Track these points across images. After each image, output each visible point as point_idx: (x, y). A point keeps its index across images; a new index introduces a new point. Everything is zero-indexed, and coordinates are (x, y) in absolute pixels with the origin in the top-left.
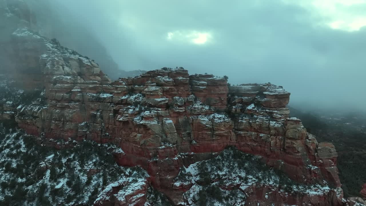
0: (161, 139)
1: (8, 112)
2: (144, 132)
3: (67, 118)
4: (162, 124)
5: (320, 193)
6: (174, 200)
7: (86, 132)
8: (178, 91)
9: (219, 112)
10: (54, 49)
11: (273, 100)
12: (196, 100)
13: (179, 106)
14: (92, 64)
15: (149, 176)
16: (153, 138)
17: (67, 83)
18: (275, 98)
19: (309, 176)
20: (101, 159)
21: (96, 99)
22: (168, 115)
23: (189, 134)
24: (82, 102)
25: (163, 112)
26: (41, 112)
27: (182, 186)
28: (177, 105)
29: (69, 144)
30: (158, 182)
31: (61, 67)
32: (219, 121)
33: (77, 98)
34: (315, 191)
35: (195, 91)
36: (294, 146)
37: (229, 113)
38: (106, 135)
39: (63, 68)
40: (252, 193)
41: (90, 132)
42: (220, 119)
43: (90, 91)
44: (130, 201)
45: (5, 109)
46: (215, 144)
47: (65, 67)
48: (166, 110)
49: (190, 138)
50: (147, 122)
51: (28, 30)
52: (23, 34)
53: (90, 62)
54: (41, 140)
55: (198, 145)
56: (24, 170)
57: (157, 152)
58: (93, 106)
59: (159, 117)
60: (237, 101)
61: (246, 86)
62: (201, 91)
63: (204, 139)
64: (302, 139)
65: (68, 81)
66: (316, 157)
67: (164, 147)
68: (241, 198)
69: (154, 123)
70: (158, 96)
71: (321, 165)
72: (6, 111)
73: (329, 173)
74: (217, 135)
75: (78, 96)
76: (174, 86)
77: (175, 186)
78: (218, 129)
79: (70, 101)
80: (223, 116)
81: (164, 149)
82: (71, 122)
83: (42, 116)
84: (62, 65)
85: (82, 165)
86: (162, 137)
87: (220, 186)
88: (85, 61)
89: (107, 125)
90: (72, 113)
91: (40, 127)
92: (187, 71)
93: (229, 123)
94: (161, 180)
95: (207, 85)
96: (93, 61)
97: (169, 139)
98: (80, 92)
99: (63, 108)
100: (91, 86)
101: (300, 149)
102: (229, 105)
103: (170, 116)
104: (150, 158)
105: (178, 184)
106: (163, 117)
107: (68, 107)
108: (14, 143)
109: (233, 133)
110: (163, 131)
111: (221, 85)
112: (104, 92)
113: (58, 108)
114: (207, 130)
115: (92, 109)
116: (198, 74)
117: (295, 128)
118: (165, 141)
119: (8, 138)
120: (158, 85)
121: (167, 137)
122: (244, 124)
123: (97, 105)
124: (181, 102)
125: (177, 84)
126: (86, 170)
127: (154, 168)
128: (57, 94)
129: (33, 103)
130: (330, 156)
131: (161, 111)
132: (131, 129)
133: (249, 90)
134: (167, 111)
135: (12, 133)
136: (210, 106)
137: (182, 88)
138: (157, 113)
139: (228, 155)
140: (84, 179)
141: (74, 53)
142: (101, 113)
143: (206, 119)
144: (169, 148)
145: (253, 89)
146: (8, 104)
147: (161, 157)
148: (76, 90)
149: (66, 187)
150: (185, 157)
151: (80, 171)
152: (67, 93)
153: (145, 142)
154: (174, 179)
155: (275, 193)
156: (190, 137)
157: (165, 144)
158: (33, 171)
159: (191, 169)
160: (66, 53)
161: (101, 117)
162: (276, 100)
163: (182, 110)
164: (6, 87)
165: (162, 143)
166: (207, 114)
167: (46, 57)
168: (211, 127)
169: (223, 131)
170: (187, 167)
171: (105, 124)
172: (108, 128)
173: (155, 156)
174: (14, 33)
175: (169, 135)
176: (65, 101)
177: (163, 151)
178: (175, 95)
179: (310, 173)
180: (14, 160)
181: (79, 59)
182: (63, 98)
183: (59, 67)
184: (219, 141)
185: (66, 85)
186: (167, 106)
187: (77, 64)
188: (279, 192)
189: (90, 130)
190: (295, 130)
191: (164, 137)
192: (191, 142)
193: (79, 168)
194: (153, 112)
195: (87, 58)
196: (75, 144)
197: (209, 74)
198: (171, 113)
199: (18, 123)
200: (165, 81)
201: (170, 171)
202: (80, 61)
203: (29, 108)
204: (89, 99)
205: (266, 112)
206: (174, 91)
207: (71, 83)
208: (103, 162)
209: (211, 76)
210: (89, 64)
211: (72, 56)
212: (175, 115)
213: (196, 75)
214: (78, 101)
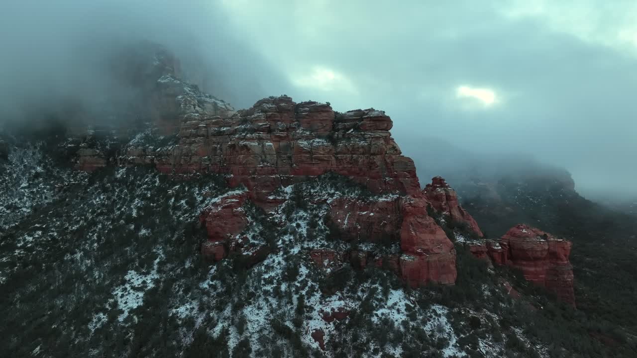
0: (260, 158)
1: (149, 157)
2: (246, 153)
3: (193, 152)
4: (263, 146)
5: (389, 200)
6: (266, 210)
7: (208, 165)
8: (281, 117)
9: (319, 137)
10: (191, 93)
11: (368, 122)
12: (299, 126)
13: (281, 131)
14: (226, 107)
15: (248, 191)
16: (253, 157)
17: (195, 120)
18: (370, 121)
19: (384, 187)
20: (216, 185)
21: (217, 133)
22: (270, 138)
23: (290, 158)
24: (206, 136)
25: (265, 135)
26: (174, 149)
27: (274, 199)
28: (278, 129)
29: (194, 175)
30: (255, 196)
31: (193, 106)
32: (317, 144)
33: (202, 132)
34: (385, 198)
35: (298, 117)
36: (375, 160)
37: (330, 138)
38: (224, 166)
39: (195, 108)
40: (335, 206)
41: (212, 165)
42: (318, 142)
43: (214, 126)
44: (225, 202)
45: (147, 154)
46: (315, 168)
47: (196, 106)
48: (267, 133)
49: (291, 162)
50: (247, 143)
51: (171, 77)
52: (166, 81)
53: (225, 105)
54: (172, 176)
55: (298, 168)
56: (156, 198)
57: (256, 170)
58: (214, 139)
59: (260, 139)
60: (340, 127)
61: (350, 113)
62: (304, 118)
63: (302, 162)
64: (381, 154)
65: (196, 118)
66: (392, 170)
67: (262, 165)
68: (325, 209)
69: (254, 144)
70: (260, 121)
71: (396, 177)
72: (148, 156)
73: (402, 183)
74: (315, 158)
75: (203, 131)
76: (278, 112)
77: (269, 199)
78: (317, 153)
79: (196, 136)
80: (323, 141)
81: (262, 167)
82: (196, 155)
83: (174, 153)
84: (194, 105)
85: (200, 190)
86: (261, 157)
87: (309, 201)
88: (220, 104)
89: (225, 157)
90: (196, 147)
91: (172, 163)
92: (289, 98)
93: (329, 147)
94: (257, 193)
95: (310, 111)
96: (229, 104)
97: (268, 159)
98: (205, 127)
99: (190, 144)
100: (214, 121)
101: (378, 163)
102: (333, 132)
103: (271, 140)
104: (250, 174)
105: (271, 198)
106: (263, 139)
107: (194, 142)
108: (151, 181)
109: (333, 158)
110: (263, 152)
111: (323, 111)
112: (224, 126)
113: (188, 143)
114: (304, 153)
115: (214, 143)
116: (304, 101)
117: (376, 144)
118: (263, 161)
119: (147, 177)
120: (262, 111)
121: (266, 158)
122: (341, 147)
123: (218, 139)
124: (283, 127)
125: (281, 110)
126: (203, 193)
127: (252, 183)
128: (188, 131)
129: (169, 144)
130: (405, 169)
131: (262, 134)
132: (237, 152)
133: (351, 116)
134: (269, 135)
135: (151, 172)
136: (312, 131)
137: (286, 114)
138: (259, 136)
139: (325, 177)
140: (199, 199)
141: (210, 97)
142: (221, 145)
143: (305, 143)
144: (267, 166)
145: (355, 115)
146: (150, 149)
147: (259, 174)
148: (202, 125)
149: (184, 204)
150: (284, 178)
151: (198, 194)
152: (194, 129)
153: (246, 161)
154: (269, 193)
155: (355, 203)
156: (291, 159)
157: (263, 163)
158: (163, 198)
159: (289, 189)
160: (202, 97)
161: (221, 149)
162: (372, 122)
163: (284, 134)
164: (150, 135)
165: (261, 163)
166: (307, 138)
167: (182, 98)
168: (309, 150)
169: (321, 154)
170: (285, 187)
171: (224, 156)
172: (225, 159)
173: (254, 173)
174: (159, 80)
175: (268, 156)
176: (193, 137)
177: (261, 169)
178: (279, 121)
179: (386, 184)
180: (149, 192)
181: (214, 102)
182: (191, 134)
183: (190, 107)
184: (319, 165)
185: (194, 122)
186: (269, 130)
187: (212, 108)
188: (358, 203)
189: (212, 162)
190: (376, 146)
191: (263, 157)
192: (292, 165)
193: (197, 192)
194: (255, 135)
195: (222, 101)
196: (199, 175)
197: (312, 101)
198: (273, 137)
199: (156, 165)
200: (268, 107)
201: (265, 187)
202: (215, 104)
203: (165, 148)
204: (212, 133)
205: (361, 134)
206: (277, 117)
207: (199, 120)
208: (217, 187)
209: (314, 103)
210: (223, 107)
211: (208, 100)
212: (277, 139)
213: (302, 103)
214: (203, 136)
